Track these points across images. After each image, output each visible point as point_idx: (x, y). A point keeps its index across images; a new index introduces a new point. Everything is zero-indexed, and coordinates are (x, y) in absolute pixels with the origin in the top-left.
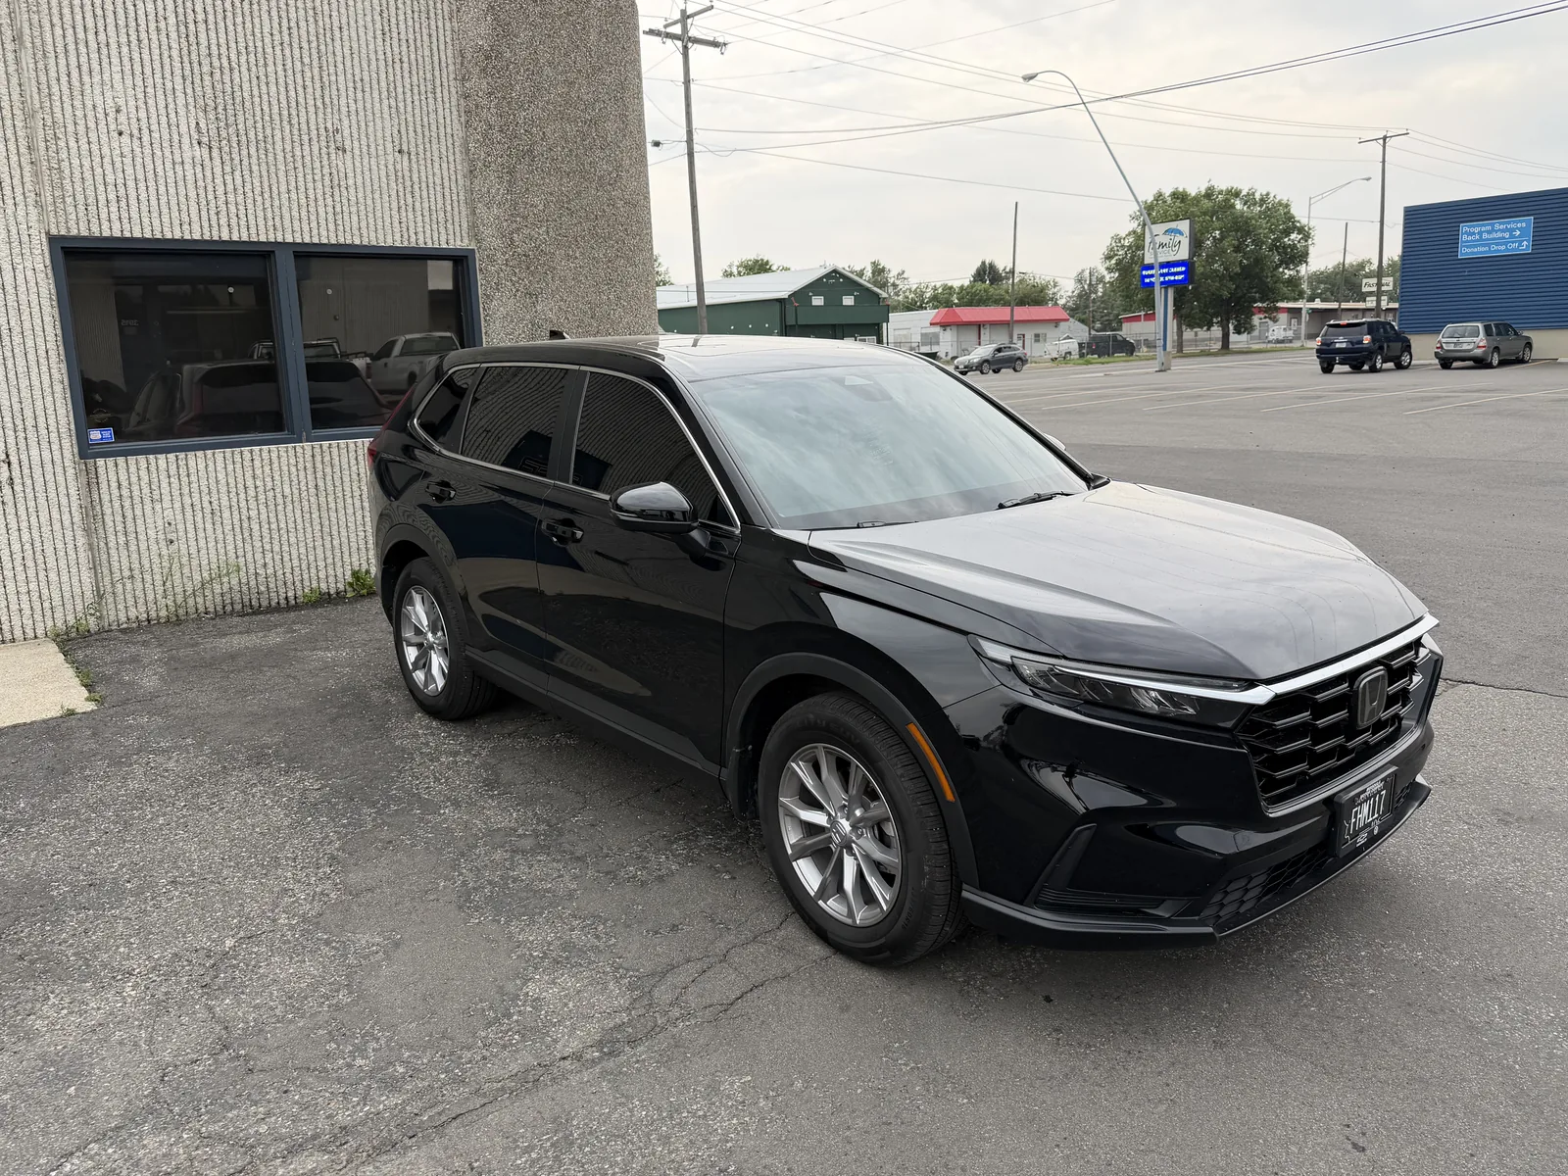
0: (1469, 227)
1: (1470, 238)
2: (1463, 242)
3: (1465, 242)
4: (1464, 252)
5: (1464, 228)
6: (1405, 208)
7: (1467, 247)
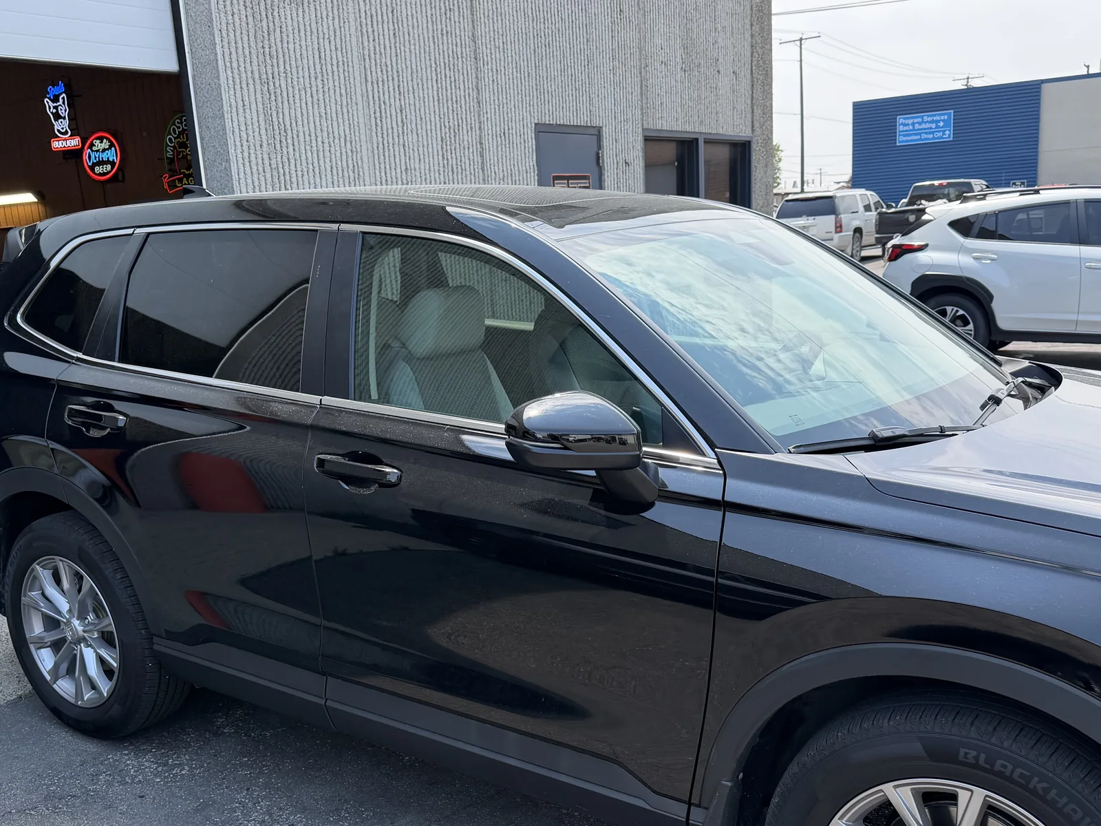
0: (905, 119)
1: (906, 128)
2: (900, 132)
3: (901, 131)
4: (901, 140)
5: (900, 120)
6: (854, 103)
7: (904, 136)
